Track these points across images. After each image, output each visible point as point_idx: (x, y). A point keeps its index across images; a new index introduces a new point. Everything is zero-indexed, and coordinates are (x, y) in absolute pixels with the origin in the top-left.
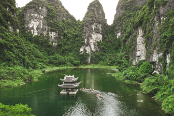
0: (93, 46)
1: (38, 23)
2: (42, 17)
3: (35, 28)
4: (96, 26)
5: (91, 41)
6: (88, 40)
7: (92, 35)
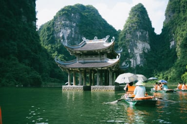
0: (139, 59)
1: (69, 31)
2: (74, 25)
3: (66, 37)
4: (142, 33)
5: (136, 51)
6: (132, 50)
7: (138, 44)
